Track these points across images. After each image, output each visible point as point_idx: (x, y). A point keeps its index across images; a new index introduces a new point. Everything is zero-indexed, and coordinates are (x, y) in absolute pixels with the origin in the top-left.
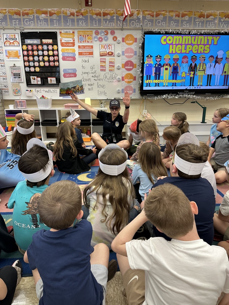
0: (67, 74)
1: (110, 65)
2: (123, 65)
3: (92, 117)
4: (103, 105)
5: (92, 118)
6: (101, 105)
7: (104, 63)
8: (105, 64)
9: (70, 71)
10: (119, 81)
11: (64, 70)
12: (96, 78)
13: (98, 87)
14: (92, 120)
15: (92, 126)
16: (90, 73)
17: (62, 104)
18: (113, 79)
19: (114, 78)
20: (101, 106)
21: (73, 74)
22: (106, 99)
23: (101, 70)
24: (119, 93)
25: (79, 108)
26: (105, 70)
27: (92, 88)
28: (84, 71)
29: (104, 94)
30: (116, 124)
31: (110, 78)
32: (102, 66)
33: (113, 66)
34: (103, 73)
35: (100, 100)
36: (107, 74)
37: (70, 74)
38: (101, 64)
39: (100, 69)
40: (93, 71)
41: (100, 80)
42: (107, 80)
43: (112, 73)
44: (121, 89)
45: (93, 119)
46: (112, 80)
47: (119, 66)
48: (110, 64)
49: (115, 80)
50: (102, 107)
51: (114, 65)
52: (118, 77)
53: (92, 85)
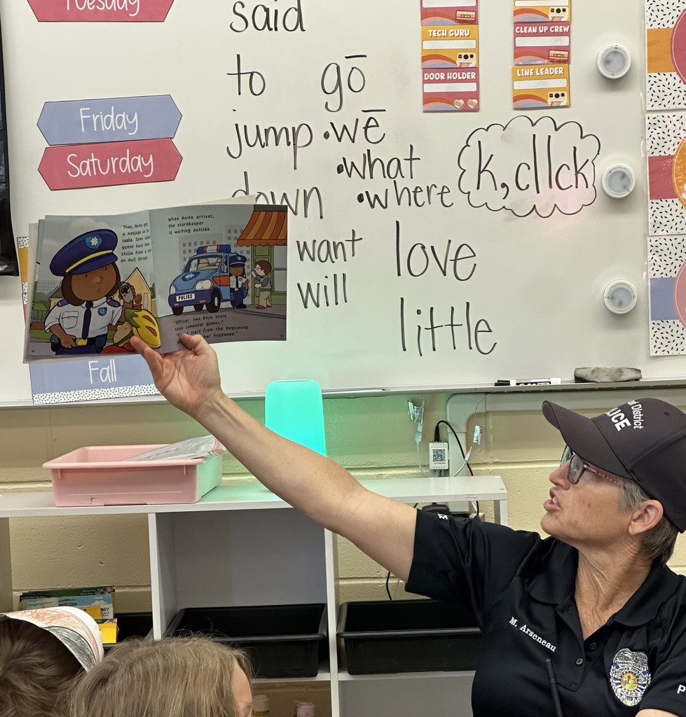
0: (82, 149)
1: (519, 52)
2: (654, 38)
3: (337, 579)
4: (451, 451)
5: (337, 588)
6: (434, 446)
7: (463, 30)
8: (471, 44)
9: (115, 125)
10: (618, 204)
11: (54, 114)
12: (378, 185)
13: (402, 265)
14: (339, 609)
15: (345, 676)
16: (318, 135)
17: (31, 458)
18: (554, 180)
19: (567, 178)
20: (439, 456)
21: (139, 146)
22: (488, 382)
23: (428, 98)
24: (619, 320)
25: (200, 491)
26: (469, 102)
27: (340, 281)
28: (257, 114)
29: (461, 333)
30: (613, 673)
31: (526, 177)
32: (435, 64)
33: (561, 58)
34: (455, 124)
35: (424, 400)
36: (491, 142)
37: (107, 148)
38: (426, 37)
39: (416, 89)
40: (345, 118)
41: (421, 197)
42: (496, 198)
43: (545, 128)
44: (638, 283)
45: (345, 600)
46: (548, 195)
47: (616, 52)
48: (524, 42)
49: (573, 198)
50: (444, 473)
51: (563, 41)
52: (605, 165)
53: (334, 249)
